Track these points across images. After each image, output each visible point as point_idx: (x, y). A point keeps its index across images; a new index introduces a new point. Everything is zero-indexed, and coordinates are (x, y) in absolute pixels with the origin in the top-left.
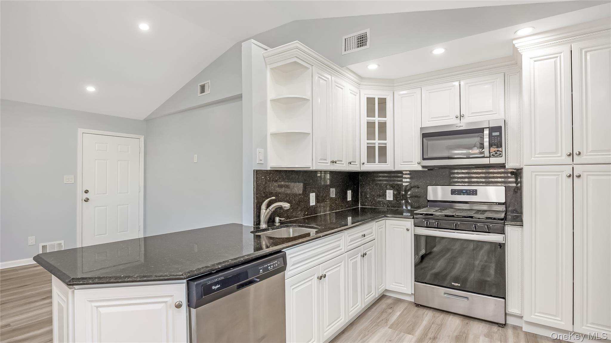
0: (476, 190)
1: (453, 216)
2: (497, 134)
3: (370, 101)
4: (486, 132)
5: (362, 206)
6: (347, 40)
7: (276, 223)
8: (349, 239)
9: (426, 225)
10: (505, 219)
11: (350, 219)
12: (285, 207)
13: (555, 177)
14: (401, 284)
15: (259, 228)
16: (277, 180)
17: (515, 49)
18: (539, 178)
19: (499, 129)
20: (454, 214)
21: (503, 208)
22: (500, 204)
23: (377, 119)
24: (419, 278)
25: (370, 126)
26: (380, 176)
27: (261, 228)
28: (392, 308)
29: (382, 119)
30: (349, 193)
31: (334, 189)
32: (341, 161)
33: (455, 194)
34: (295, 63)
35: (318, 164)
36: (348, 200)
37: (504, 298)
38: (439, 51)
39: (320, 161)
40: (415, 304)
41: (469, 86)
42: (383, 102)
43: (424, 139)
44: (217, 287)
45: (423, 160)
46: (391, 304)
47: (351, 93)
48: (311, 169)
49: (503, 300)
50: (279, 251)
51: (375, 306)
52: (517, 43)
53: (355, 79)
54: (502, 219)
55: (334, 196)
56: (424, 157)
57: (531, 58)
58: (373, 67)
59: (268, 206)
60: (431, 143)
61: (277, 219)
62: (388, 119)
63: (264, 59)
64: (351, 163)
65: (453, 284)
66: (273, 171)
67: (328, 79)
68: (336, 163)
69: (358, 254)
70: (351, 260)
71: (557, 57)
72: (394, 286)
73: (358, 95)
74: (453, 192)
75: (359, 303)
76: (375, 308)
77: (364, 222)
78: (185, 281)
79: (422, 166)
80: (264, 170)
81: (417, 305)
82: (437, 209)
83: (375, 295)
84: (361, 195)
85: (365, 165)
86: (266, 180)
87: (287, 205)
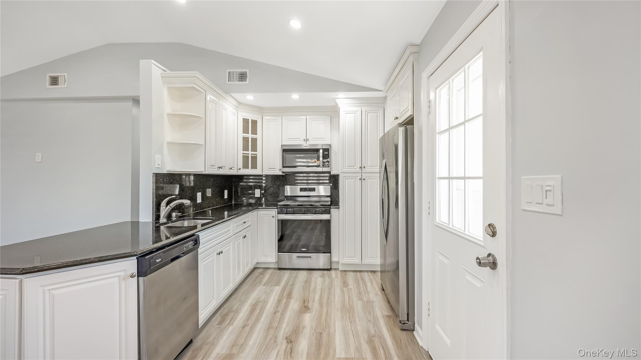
0: (315, 188)
1: (302, 205)
2: (327, 153)
3: (246, 121)
4: (321, 151)
5: (235, 202)
6: (230, 73)
7: (172, 218)
8: (235, 225)
9: (285, 212)
10: (330, 205)
11: (226, 213)
12: (186, 203)
13: (354, 180)
14: (268, 256)
15: (159, 223)
16: (172, 182)
17: (337, 104)
18: (347, 180)
19: (327, 150)
20: (303, 204)
21: (329, 199)
22: (328, 196)
23: (250, 136)
24: (281, 249)
25: (245, 140)
26: (250, 179)
27: (161, 223)
28: (262, 274)
29: (254, 136)
30: (226, 192)
31: (210, 190)
32: (225, 167)
33: (302, 191)
34: (194, 88)
35: (209, 169)
36: (225, 198)
37: (330, 253)
38: (295, 96)
39: (210, 167)
40: (278, 268)
41: (312, 120)
42: (254, 123)
43: (284, 153)
44: (159, 260)
45: (283, 167)
46: (262, 272)
47: (232, 114)
48: (204, 173)
49: (330, 254)
50: (193, 235)
51: (250, 275)
52: (338, 101)
53: (234, 103)
54: (329, 205)
55: (210, 196)
56: (284, 166)
57: (344, 111)
58: (250, 97)
59: (168, 203)
60: (289, 156)
61: (174, 214)
62: (258, 136)
63: (162, 78)
64: (231, 169)
65: (302, 249)
66: (169, 174)
67: (217, 102)
68: (221, 168)
69: (240, 236)
70: (236, 241)
71: (356, 113)
72: (263, 259)
73: (236, 115)
74: (301, 190)
75: (241, 273)
76: (250, 276)
77: (238, 215)
78: (135, 257)
79: (282, 172)
80: (162, 173)
81: (280, 269)
82: (292, 201)
83: (250, 267)
84: (235, 194)
85: (241, 170)
86: (163, 181)
87: (188, 202)
